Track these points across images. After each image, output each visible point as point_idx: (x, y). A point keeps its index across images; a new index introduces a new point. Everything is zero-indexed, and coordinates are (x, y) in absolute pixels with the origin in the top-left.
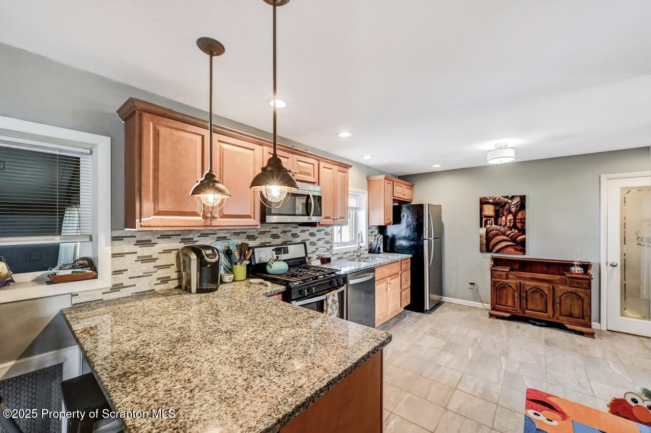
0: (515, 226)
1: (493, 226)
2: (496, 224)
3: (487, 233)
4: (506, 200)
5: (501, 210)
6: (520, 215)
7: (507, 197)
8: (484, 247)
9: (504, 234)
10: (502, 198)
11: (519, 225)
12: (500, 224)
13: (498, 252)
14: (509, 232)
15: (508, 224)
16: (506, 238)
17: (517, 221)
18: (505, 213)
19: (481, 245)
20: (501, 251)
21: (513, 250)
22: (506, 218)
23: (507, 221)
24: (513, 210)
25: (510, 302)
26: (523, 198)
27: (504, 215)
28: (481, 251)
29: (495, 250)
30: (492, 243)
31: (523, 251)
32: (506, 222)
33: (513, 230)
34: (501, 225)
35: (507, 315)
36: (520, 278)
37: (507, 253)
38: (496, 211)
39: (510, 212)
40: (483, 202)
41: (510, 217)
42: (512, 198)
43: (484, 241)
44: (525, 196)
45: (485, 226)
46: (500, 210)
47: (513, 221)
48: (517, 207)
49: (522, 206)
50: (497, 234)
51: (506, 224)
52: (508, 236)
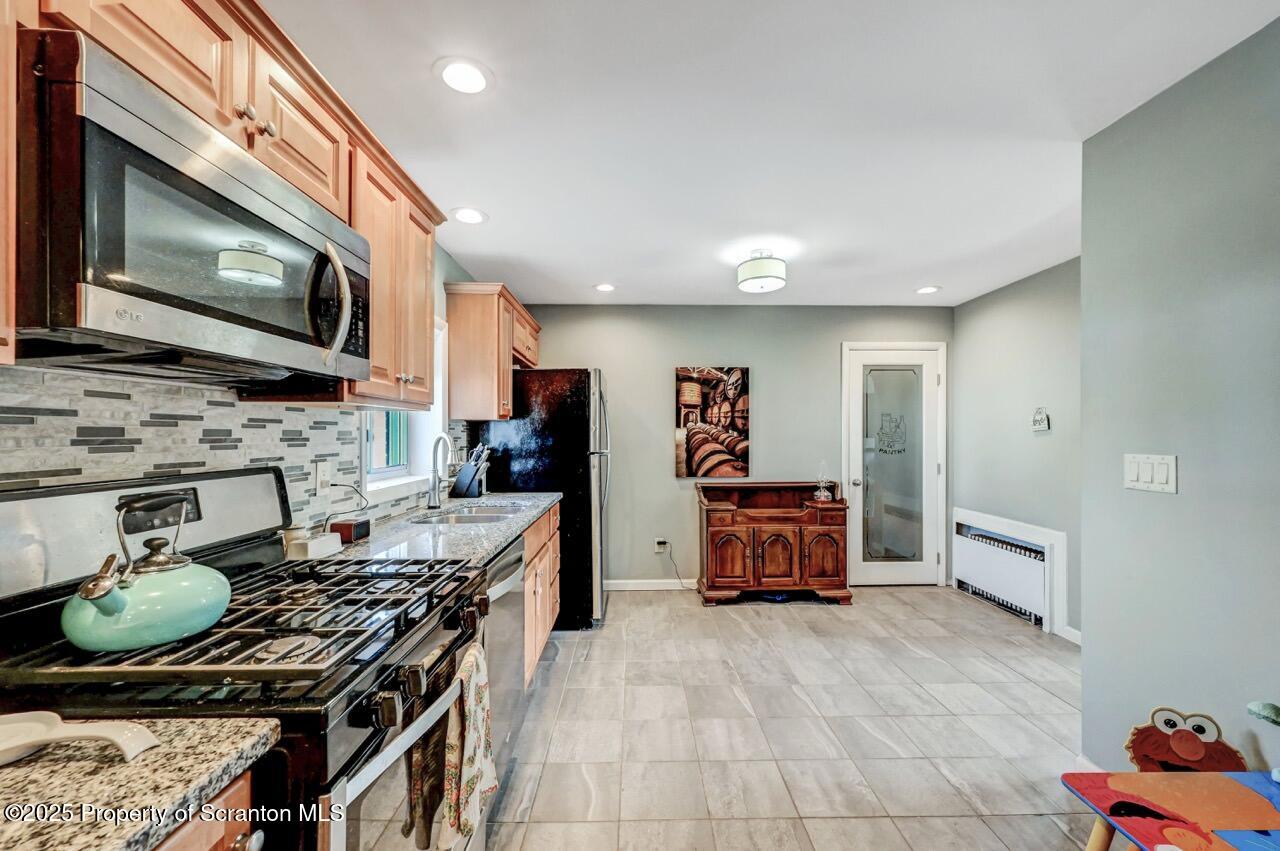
0: (732, 425)
1: (699, 424)
2: (704, 420)
3: (689, 439)
4: (720, 374)
5: (711, 395)
6: (740, 406)
7: (721, 369)
8: (684, 466)
9: (716, 440)
10: (713, 370)
11: (739, 422)
12: (709, 420)
13: (705, 474)
14: (724, 436)
15: (723, 420)
16: (719, 447)
17: (736, 414)
18: (718, 400)
19: (678, 463)
20: (712, 474)
21: (730, 469)
22: (720, 409)
23: (722, 415)
24: (731, 394)
25: (738, 570)
26: (745, 372)
27: (716, 403)
28: (678, 475)
29: (701, 473)
30: (697, 458)
31: (745, 470)
32: (719, 417)
33: (730, 431)
34: (711, 423)
35: (735, 593)
36: (753, 519)
37: (721, 477)
38: (705, 396)
39: (726, 398)
40: (682, 377)
41: (726, 407)
42: (729, 371)
43: (684, 455)
44: (747, 369)
45: (685, 425)
46: (709, 393)
47: (730, 414)
48: (736, 389)
49: (744, 389)
50: (705, 441)
51: (719, 421)
52: (722, 443)
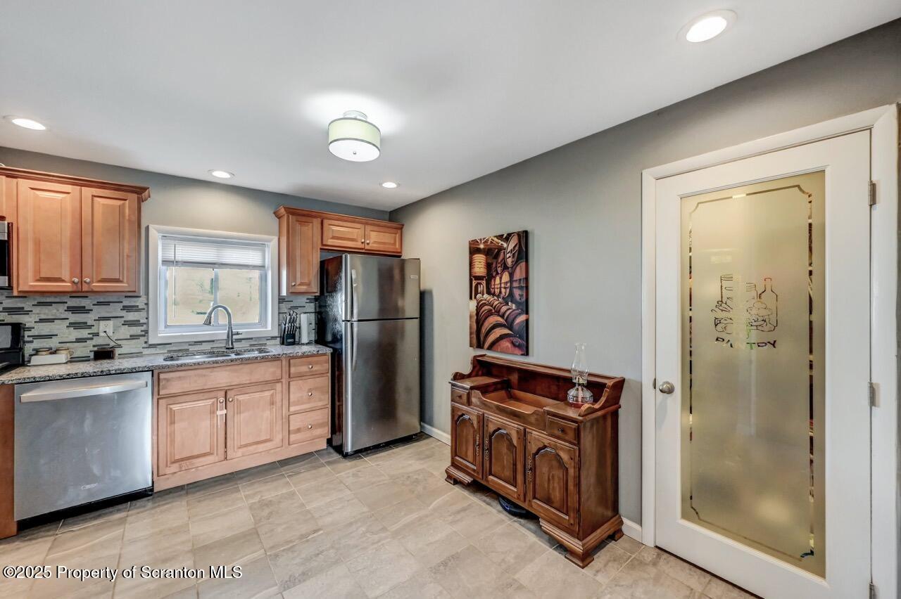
0: (512, 297)
1: (486, 296)
2: (489, 293)
3: (479, 308)
4: (501, 242)
5: (494, 265)
6: (519, 274)
7: (500, 237)
8: (475, 338)
9: (498, 312)
10: (495, 239)
11: (517, 294)
12: (492, 291)
13: (490, 348)
14: (504, 309)
15: (503, 290)
16: (500, 320)
17: (515, 284)
18: (499, 270)
19: (471, 334)
20: (495, 347)
21: (509, 345)
22: (501, 278)
23: (503, 285)
24: (509, 261)
25: (470, 453)
26: (524, 237)
27: (497, 273)
28: (471, 345)
29: (487, 345)
30: (484, 330)
31: (526, 349)
33: (510, 303)
34: (494, 294)
35: (467, 479)
37: (502, 352)
38: (489, 266)
39: (505, 267)
40: (474, 250)
41: (506, 277)
42: (507, 238)
43: (475, 327)
44: (526, 233)
45: (475, 298)
46: (492, 264)
47: (509, 285)
48: (513, 257)
49: (523, 253)
50: (490, 314)
51: (500, 292)
52: (502, 316)
